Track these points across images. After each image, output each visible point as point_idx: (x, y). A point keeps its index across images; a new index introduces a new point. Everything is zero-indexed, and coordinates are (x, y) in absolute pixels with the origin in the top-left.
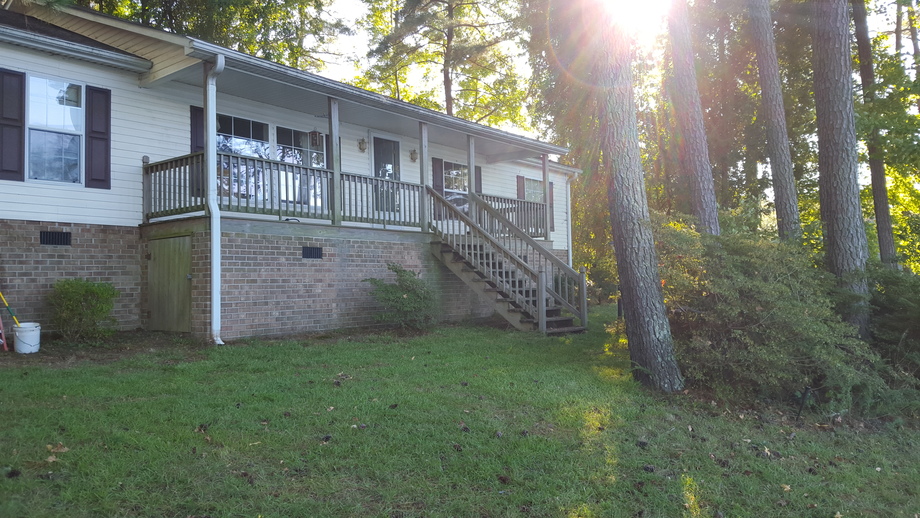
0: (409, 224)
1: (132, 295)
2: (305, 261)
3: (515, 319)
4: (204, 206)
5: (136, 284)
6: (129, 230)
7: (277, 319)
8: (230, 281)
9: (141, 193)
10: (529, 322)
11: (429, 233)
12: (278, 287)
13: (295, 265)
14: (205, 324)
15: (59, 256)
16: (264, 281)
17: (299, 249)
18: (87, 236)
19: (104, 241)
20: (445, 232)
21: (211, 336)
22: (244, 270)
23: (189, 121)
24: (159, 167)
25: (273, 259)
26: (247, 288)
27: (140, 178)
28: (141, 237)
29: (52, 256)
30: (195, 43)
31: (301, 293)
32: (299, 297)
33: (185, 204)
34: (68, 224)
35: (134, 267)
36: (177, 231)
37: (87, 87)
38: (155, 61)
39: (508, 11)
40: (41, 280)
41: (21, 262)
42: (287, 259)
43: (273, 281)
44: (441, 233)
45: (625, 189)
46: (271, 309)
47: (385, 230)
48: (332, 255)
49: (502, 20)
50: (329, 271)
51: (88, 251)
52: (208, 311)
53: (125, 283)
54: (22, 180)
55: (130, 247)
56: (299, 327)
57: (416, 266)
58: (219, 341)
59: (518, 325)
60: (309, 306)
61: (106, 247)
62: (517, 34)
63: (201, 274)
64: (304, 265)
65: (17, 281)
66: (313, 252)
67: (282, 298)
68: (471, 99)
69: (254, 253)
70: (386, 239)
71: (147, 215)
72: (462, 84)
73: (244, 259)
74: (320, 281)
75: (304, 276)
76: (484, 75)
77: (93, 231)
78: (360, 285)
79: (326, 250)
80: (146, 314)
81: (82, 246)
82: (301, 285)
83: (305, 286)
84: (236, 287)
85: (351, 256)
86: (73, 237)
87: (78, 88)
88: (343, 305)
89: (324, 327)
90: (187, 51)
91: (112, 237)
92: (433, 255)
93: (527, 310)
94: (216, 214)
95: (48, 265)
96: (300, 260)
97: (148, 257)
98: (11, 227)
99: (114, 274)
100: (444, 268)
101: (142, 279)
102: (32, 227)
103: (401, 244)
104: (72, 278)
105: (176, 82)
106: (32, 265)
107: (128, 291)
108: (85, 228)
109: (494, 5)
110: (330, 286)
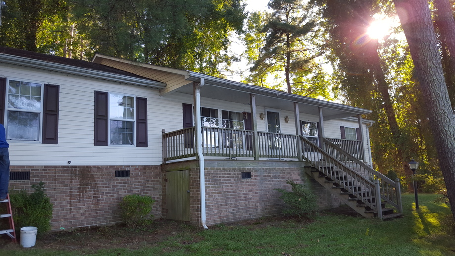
0: (292, 157)
1: (158, 201)
2: (244, 180)
3: (361, 211)
4: (196, 154)
5: (160, 195)
6: (156, 167)
7: (232, 213)
8: (209, 194)
9: (161, 148)
10: (370, 213)
11: (303, 161)
12: (231, 195)
13: (238, 183)
14: (198, 217)
15: (124, 183)
16: (225, 192)
17: (240, 174)
18: (137, 171)
19: (145, 173)
20: (313, 160)
21: (201, 224)
22: (215, 187)
23: (182, 111)
24: (171, 135)
25: (228, 180)
26: (217, 197)
27: (161, 141)
28: (162, 170)
29: (121, 183)
30: (191, 73)
31: (242, 198)
32: (241, 200)
33: (185, 153)
34: (128, 166)
35: (159, 186)
36: (181, 167)
37: (136, 97)
38: (167, 83)
39: (318, 42)
40: (116, 196)
41: (106, 187)
42: (235, 180)
43: (229, 192)
44: (310, 162)
45: (448, 138)
46: (229, 208)
47: (280, 161)
48: (256, 176)
49: (315, 47)
50: (255, 185)
51: (137, 179)
52: (199, 210)
53: (155, 194)
54: (107, 145)
55: (157, 176)
56: (242, 217)
57: (298, 180)
58: (206, 227)
59: (364, 215)
60: (246, 205)
61: (146, 176)
62: (324, 53)
63: (195, 190)
64: (243, 182)
65: (105, 197)
66: (246, 175)
67: (233, 201)
68: (299, 86)
69: (220, 177)
70: (281, 166)
71: (165, 159)
72: (294, 80)
73: (215, 181)
74: (251, 191)
75: (243, 188)
76: (306, 74)
77: (140, 168)
78: (270, 192)
79: (253, 174)
80: (165, 211)
81: (135, 177)
82: (242, 193)
83: (244, 194)
84: (212, 196)
85: (265, 176)
86: (131, 173)
87: (132, 98)
88: (263, 204)
89: (255, 216)
90: (186, 77)
91: (148, 171)
92: (306, 174)
93: (369, 206)
94: (202, 158)
95: (119, 187)
96: (241, 180)
97: (166, 180)
98: (102, 169)
99: (149, 190)
100: (312, 180)
101: (163, 192)
102: (111, 169)
103: (290, 168)
104: (130, 194)
105: (178, 92)
106: (112, 188)
107: (156, 199)
108: (136, 167)
109: (311, 40)
110: (256, 193)
